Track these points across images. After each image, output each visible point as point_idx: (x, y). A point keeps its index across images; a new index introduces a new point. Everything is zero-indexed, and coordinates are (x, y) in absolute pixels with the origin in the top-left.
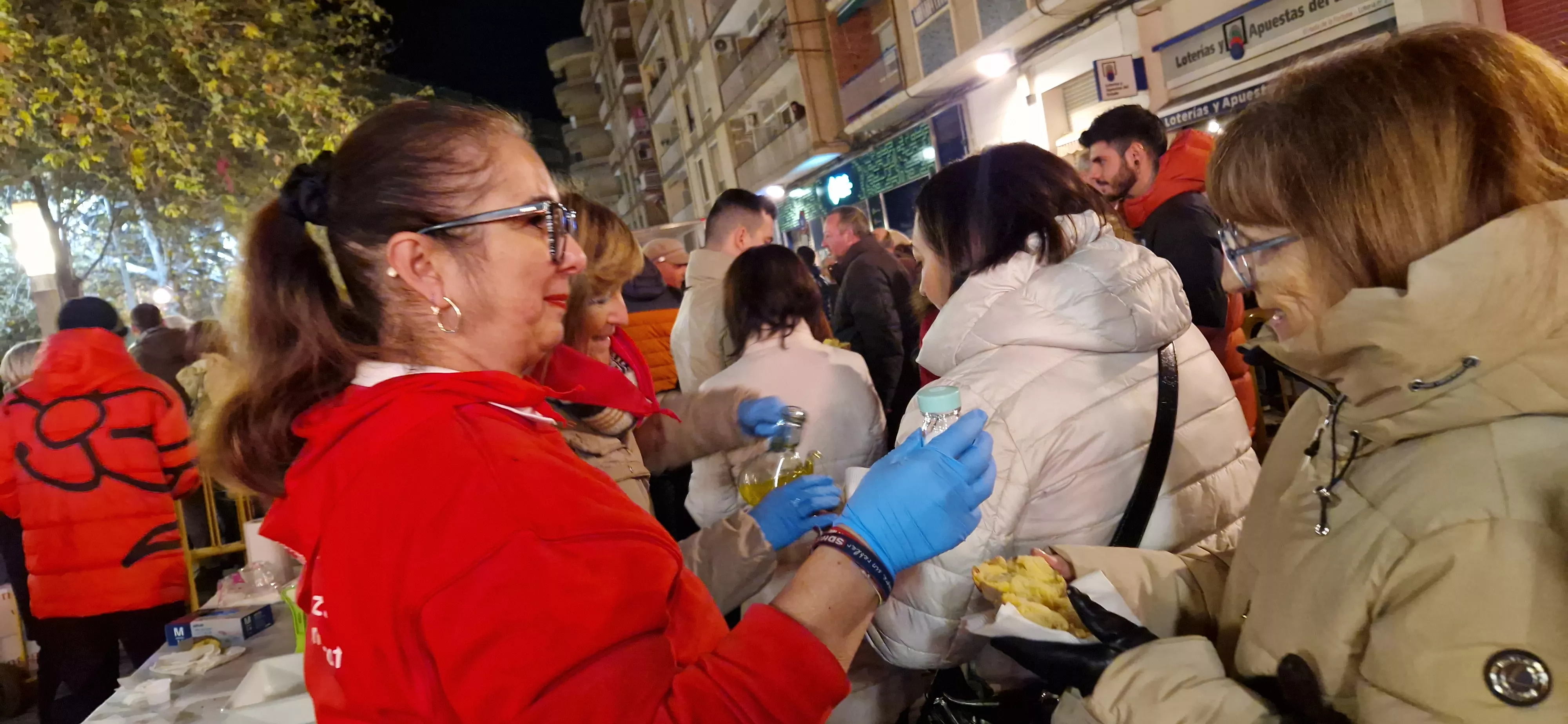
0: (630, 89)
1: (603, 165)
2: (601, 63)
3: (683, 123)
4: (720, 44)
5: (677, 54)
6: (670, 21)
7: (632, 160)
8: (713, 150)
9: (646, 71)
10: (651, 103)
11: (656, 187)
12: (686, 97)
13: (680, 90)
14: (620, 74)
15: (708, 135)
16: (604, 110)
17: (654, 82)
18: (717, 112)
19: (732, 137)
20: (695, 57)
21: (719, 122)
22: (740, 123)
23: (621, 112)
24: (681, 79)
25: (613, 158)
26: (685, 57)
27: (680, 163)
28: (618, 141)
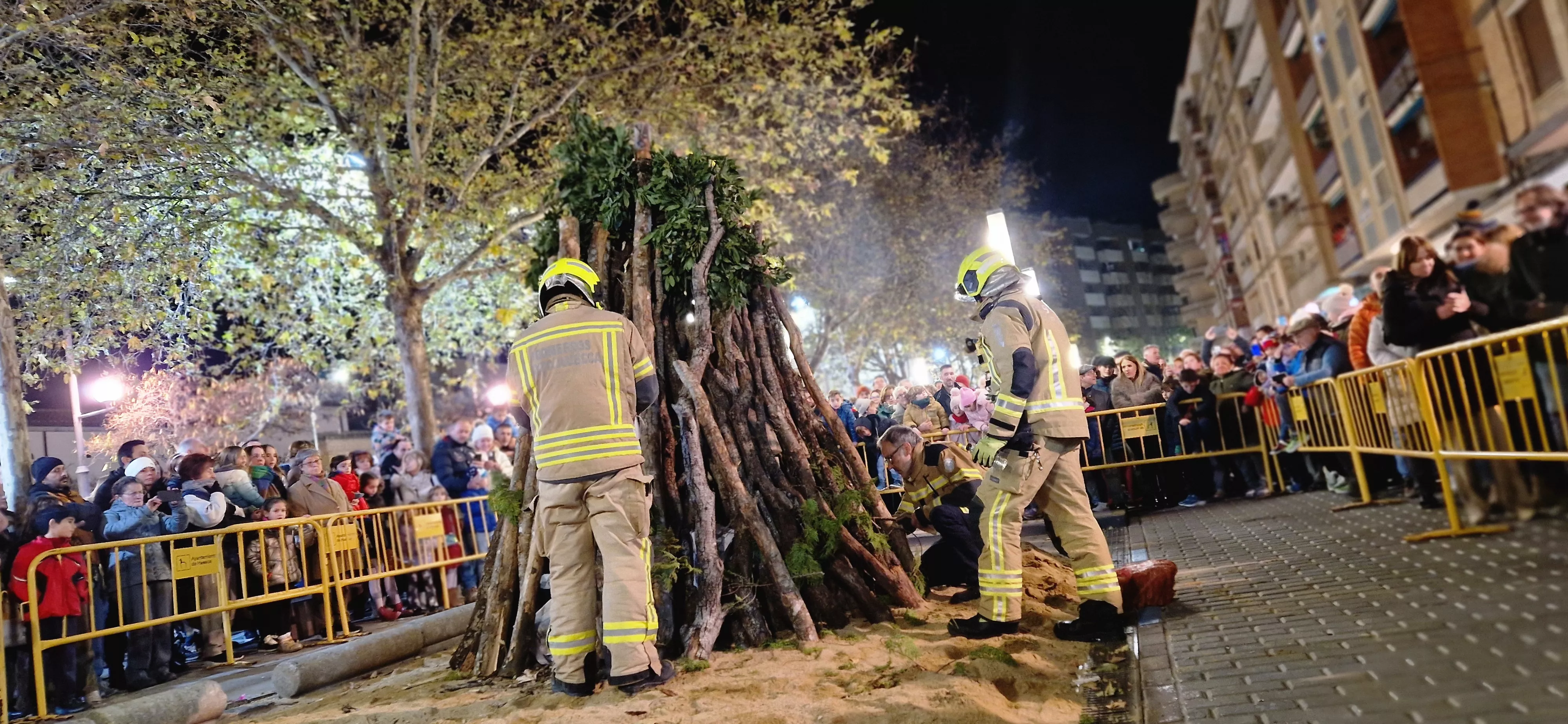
0: (1217, 221)
1: (1201, 274)
2: (1195, 199)
3: (1253, 254)
4: (1272, 203)
5: (1245, 204)
6: (1239, 183)
7: (1221, 275)
8: (1273, 276)
9: (1226, 210)
10: (1232, 234)
11: (1239, 296)
12: (1253, 235)
13: (1249, 230)
14: (1208, 209)
15: (1268, 266)
16: (1199, 234)
17: (1234, 218)
18: (1273, 251)
19: (1285, 269)
20: (1256, 211)
21: (1276, 256)
22: (1290, 258)
23: (1211, 238)
24: (1248, 223)
25: (1208, 271)
26: (1250, 207)
27: (1253, 283)
28: (1210, 258)
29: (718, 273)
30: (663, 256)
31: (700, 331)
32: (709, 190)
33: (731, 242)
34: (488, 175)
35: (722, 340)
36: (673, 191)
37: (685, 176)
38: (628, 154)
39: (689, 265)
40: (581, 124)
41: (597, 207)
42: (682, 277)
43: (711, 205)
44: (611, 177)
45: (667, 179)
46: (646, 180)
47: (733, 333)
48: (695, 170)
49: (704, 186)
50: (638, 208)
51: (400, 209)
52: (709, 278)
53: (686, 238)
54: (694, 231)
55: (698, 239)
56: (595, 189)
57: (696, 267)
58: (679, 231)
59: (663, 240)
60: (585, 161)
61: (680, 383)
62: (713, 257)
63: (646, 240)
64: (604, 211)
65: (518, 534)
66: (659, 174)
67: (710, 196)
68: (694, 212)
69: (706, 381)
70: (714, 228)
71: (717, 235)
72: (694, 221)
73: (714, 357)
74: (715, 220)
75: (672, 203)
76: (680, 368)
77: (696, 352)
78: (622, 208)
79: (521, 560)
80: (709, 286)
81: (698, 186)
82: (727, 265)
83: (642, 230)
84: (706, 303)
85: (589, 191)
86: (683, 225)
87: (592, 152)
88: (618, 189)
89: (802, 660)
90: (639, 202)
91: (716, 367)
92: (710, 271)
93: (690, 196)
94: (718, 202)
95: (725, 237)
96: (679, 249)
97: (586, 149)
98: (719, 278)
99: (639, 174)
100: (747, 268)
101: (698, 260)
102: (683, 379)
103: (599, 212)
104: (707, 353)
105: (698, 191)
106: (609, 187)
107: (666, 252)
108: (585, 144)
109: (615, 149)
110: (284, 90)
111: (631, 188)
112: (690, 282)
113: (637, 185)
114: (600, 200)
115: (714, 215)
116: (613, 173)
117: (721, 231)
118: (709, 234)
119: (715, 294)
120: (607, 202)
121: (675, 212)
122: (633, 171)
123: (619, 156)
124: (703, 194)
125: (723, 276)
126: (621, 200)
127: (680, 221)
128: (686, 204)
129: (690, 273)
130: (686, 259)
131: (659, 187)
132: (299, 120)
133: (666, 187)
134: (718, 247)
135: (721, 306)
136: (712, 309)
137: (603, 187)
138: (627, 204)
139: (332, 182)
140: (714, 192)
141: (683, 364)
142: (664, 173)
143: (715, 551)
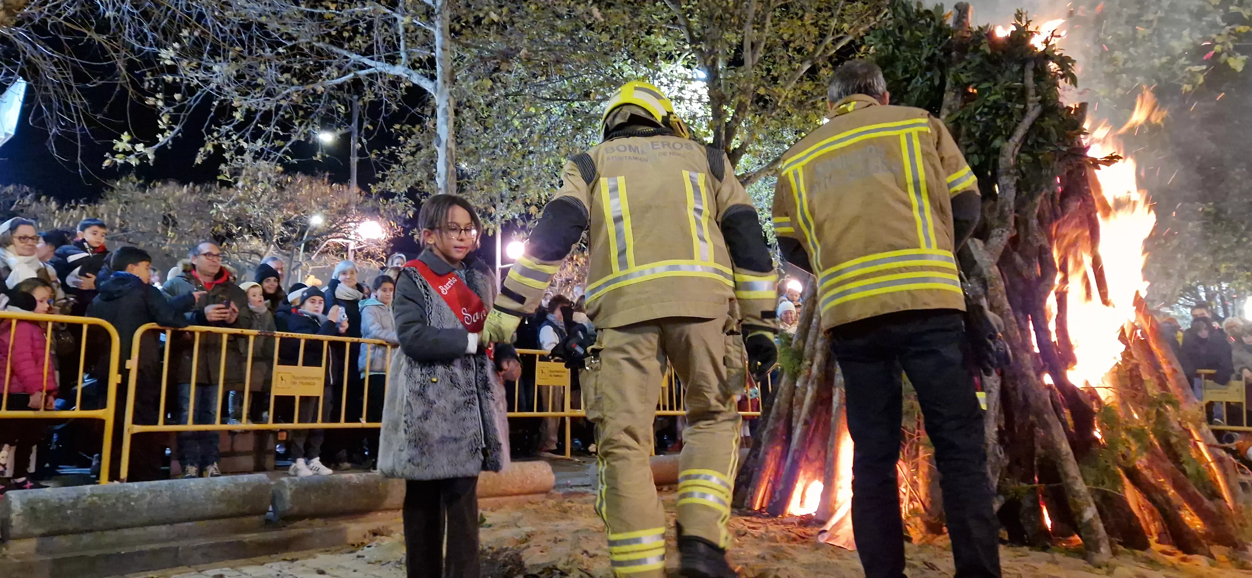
29: (1029, 153)
30: (970, 135)
31: (1002, 212)
32: (1030, 67)
33: (1049, 122)
34: (807, 86)
35: (1026, 223)
36: (988, 66)
37: (1004, 52)
38: (944, 33)
39: (997, 143)
40: (900, 9)
41: (906, 88)
42: (988, 156)
43: (1030, 82)
44: (924, 57)
45: (985, 56)
46: (960, 59)
47: (1039, 217)
48: (1017, 46)
49: (1023, 63)
50: (948, 87)
51: (731, 112)
52: (1018, 158)
53: (997, 115)
54: (1007, 108)
55: (1011, 116)
56: (905, 70)
57: (1006, 144)
58: (991, 108)
59: (972, 117)
60: (898, 44)
61: (975, 262)
62: (1026, 136)
63: (953, 117)
64: (912, 90)
65: (795, 387)
66: (976, 50)
67: (1029, 74)
68: (1010, 89)
69: (1004, 261)
70: (1030, 106)
71: (1033, 113)
72: (1009, 98)
73: (1014, 241)
74: (1032, 97)
75: (986, 80)
76: (976, 247)
77: (995, 232)
78: (932, 87)
79: (796, 412)
80: (1017, 166)
81: (1017, 62)
82: (1040, 145)
83: (950, 108)
84: (1013, 183)
85: (899, 73)
86: (995, 102)
87: (907, 35)
88: (929, 69)
89: (1090, 571)
90: (949, 81)
91: (1015, 250)
92: (1021, 151)
93: (1007, 73)
94: (1037, 79)
95: (1041, 116)
96: (988, 127)
97: (900, 32)
98: (1029, 158)
99: (954, 54)
100: (1065, 149)
101: (1008, 138)
102: (977, 258)
103: (906, 92)
104: (1007, 235)
105: (1016, 68)
106: (920, 66)
107: (973, 130)
108: (901, 29)
109: (931, 29)
110: (655, 17)
111: (942, 67)
112: (996, 162)
113: (950, 63)
114: (909, 80)
115: (1032, 92)
116: (926, 52)
117: (1039, 109)
118: (1024, 112)
119: (1023, 175)
120: (918, 81)
121: (989, 89)
122: (947, 52)
123: (935, 36)
124: (1022, 70)
125: (1035, 157)
126: (931, 79)
127: (992, 98)
128: (1002, 81)
129: (997, 151)
130: (995, 137)
131: (973, 65)
132: (663, 41)
133: (981, 65)
134: (1033, 126)
135: (1028, 189)
136: (1018, 191)
137: (914, 66)
138: (937, 82)
139: (681, 89)
140: (1035, 70)
141: (979, 243)
142: (982, 48)
143: (995, 436)
